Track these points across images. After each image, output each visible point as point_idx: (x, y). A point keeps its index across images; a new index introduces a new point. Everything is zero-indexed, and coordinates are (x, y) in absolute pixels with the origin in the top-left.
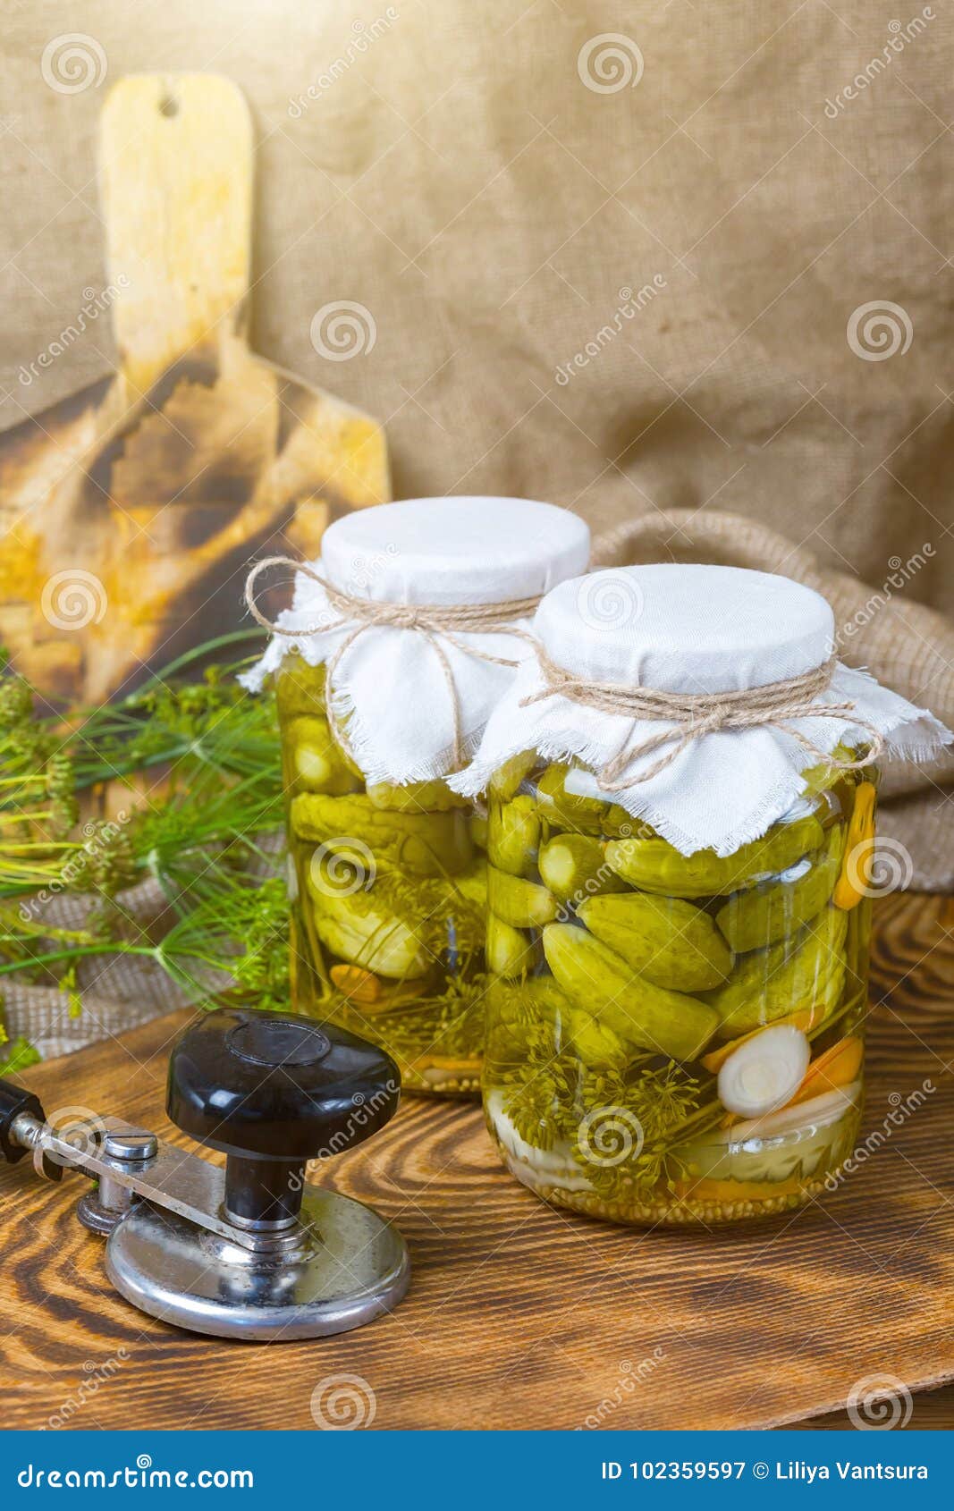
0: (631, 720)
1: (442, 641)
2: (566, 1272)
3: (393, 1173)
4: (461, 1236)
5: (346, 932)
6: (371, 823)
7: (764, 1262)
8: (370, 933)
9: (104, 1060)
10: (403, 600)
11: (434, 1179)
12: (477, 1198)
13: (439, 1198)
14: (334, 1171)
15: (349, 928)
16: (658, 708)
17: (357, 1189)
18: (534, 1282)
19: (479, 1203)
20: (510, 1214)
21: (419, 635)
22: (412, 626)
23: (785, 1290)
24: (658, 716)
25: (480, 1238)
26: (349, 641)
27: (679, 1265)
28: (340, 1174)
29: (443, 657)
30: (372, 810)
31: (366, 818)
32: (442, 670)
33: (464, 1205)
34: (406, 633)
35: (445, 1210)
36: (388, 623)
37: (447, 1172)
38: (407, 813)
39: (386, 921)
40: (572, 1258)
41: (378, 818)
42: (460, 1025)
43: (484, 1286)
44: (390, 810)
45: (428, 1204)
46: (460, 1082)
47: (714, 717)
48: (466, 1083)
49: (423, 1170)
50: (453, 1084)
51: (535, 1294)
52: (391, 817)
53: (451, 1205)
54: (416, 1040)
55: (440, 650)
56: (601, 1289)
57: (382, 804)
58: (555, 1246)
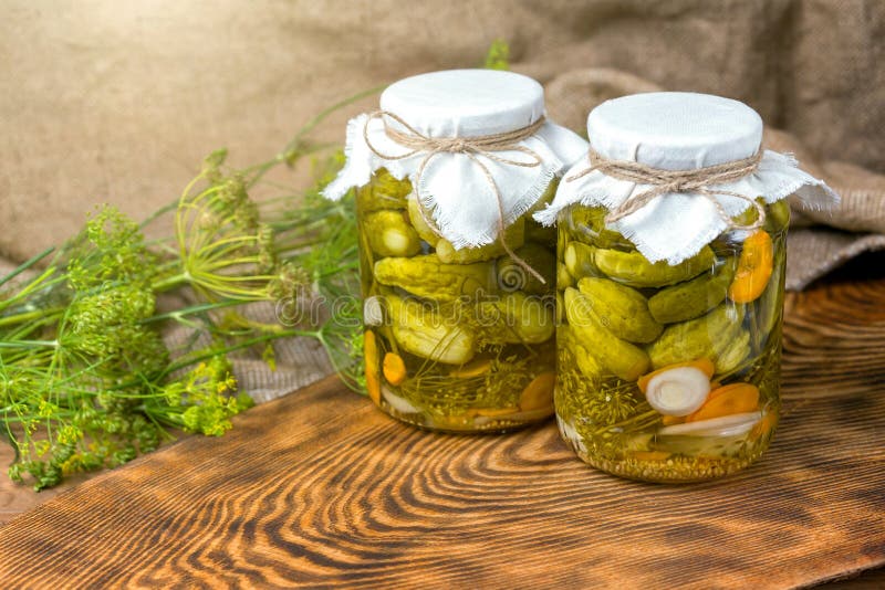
0: (632, 184)
1: (481, 158)
2: (590, 523)
3: (482, 466)
4: (526, 503)
5: (420, 337)
6: (439, 272)
7: (706, 515)
8: (440, 338)
9: (301, 401)
10: (454, 135)
11: (507, 469)
12: (534, 480)
13: (511, 480)
14: (447, 466)
15: (423, 335)
16: (644, 177)
17: (462, 476)
18: (572, 529)
19: (535, 483)
20: (554, 489)
21: (467, 156)
22: (460, 151)
23: (721, 531)
24: (645, 182)
25: (539, 504)
26: (425, 163)
27: (656, 518)
28: (450, 467)
29: (484, 168)
30: (440, 263)
31: (436, 269)
32: (485, 175)
33: (526, 484)
34: (458, 156)
35: (515, 488)
36: (447, 150)
37: (515, 464)
38: (464, 264)
39: (451, 330)
40: (593, 515)
41: (443, 268)
42: (499, 389)
43: (544, 533)
44: (452, 264)
45: (506, 484)
46: (499, 421)
47: (674, 184)
48: (502, 423)
49: (500, 464)
50: (495, 424)
51: (575, 536)
52: (452, 268)
53: (518, 484)
54: (466, 401)
55: (481, 164)
56: (613, 533)
57: (448, 260)
58: (583, 508)
